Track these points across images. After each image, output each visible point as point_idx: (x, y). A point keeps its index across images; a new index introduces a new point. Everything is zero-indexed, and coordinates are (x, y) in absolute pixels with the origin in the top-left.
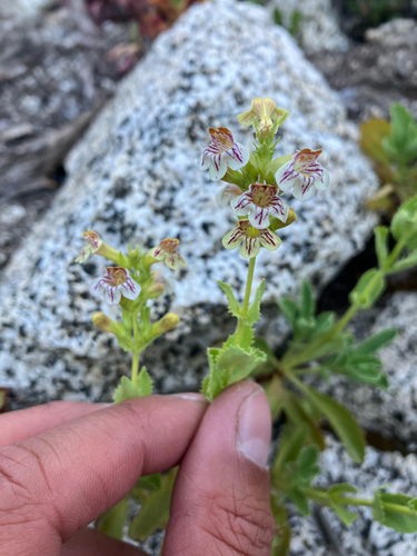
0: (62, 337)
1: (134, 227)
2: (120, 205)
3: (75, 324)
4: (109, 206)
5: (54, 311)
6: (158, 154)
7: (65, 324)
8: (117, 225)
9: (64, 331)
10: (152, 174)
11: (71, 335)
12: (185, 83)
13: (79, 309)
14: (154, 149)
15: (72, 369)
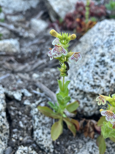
0: (91, 89)
1: (107, 63)
2: (103, 58)
3: (95, 85)
4: (100, 59)
5: (88, 83)
6: (109, 48)
7: (92, 86)
8: (103, 63)
9: (92, 88)
10: (109, 52)
11: (94, 88)
12: (112, 34)
13: (96, 82)
14: (108, 47)
15: (89, 99)
